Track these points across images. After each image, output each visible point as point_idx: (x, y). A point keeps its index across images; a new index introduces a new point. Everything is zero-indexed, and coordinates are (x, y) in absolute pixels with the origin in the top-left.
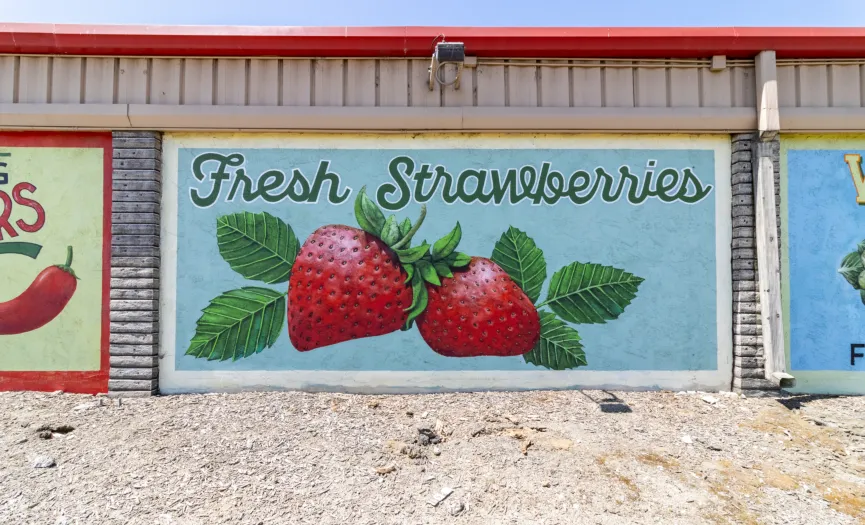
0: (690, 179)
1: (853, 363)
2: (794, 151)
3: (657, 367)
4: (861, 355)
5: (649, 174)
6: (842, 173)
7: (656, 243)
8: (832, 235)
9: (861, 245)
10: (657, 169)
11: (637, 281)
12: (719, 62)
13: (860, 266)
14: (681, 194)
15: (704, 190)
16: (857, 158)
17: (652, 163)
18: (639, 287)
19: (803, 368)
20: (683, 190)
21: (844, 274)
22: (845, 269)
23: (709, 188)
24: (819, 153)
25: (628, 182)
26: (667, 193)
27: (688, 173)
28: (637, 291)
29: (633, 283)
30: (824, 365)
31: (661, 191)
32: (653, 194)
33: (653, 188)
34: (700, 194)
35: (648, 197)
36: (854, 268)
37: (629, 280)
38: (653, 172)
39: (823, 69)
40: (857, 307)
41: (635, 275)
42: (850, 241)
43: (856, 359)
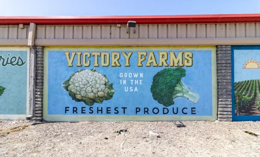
0: (20, 59)
1: (66, 112)
2: (50, 51)
3: (9, 113)
4: (68, 110)
5: (8, 58)
6: (64, 58)
7: (10, 78)
8: (60, 75)
9: (69, 78)
10: (10, 57)
11: (4, 89)
12: (21, 26)
13: (68, 84)
14: (17, 64)
15: (24, 62)
16: (68, 53)
17: (9, 55)
18: (4, 90)
19: (51, 114)
20: (18, 62)
21: (64, 87)
22: (64, 85)
23: (25, 62)
24: (57, 52)
25: (2, 60)
26: (13, 63)
27: (19, 58)
28: (4, 91)
29: (3, 89)
30: (57, 113)
31: (11, 63)
32: (9, 64)
33: (9, 62)
34: (23, 64)
35: (8, 64)
36: (66, 85)
37: (1, 88)
38: (9, 57)
39: (53, 28)
40: (68, 96)
41: (3, 87)
42: (66, 77)
43: (67, 111)
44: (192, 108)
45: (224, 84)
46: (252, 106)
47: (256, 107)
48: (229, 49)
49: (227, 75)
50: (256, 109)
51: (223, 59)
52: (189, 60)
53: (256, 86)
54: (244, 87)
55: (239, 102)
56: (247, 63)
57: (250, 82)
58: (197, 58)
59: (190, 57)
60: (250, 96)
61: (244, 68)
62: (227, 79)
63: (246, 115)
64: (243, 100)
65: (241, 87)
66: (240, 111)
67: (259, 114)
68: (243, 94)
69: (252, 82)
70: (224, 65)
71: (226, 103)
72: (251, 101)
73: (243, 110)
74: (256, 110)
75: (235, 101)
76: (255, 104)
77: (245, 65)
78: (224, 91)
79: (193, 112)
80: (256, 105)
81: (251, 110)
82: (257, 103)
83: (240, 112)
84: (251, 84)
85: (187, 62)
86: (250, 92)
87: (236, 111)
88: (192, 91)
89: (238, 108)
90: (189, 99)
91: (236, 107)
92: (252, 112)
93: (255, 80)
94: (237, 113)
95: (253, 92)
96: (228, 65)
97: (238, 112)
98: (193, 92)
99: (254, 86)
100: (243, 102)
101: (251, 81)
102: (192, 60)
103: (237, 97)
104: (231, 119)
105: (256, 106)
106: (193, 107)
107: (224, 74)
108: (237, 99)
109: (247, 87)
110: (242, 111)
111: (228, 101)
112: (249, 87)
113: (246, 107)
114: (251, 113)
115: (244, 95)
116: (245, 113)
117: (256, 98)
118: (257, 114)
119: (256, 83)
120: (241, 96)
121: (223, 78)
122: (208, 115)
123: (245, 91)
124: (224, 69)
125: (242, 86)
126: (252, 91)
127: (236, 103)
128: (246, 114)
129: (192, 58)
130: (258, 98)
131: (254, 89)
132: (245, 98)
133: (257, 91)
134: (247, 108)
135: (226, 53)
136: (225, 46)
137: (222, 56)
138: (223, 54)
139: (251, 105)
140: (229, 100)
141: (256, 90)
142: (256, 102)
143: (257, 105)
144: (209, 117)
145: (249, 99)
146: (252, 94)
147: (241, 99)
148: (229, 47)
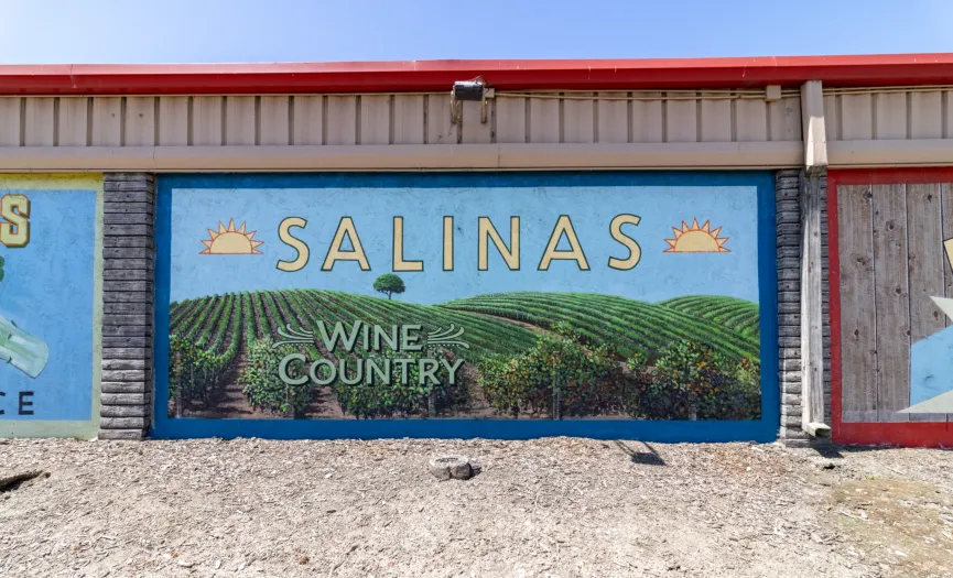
44: (22, 394)
45: (121, 307)
46: (228, 387)
47: (241, 390)
48: (137, 186)
49: (130, 278)
50: (240, 395)
51: (116, 222)
52: (16, 224)
53: (243, 316)
54: (201, 319)
55: (186, 373)
56: (214, 235)
57: (222, 300)
58: (45, 218)
59: (22, 215)
60: (221, 350)
61: (207, 252)
62: (129, 292)
63: (208, 418)
64: (197, 364)
65: (191, 318)
66: (186, 404)
67: (250, 413)
68: (197, 343)
69: (230, 302)
70: (121, 241)
71: (124, 375)
72: (224, 370)
73: (197, 399)
74: (241, 399)
75: (170, 370)
76: (239, 379)
77: (209, 244)
78: (118, 334)
79: (25, 408)
80: (241, 383)
81: (225, 398)
82: (244, 374)
83: (186, 407)
84: (228, 309)
85: (11, 231)
86: (224, 337)
87: (171, 402)
88: (26, 334)
89: (179, 393)
90: (13, 362)
91: (174, 389)
92: (226, 405)
93: (242, 296)
94: (175, 409)
95: (230, 336)
96: (135, 242)
97: (179, 407)
98: (28, 337)
99: (236, 316)
100: (198, 370)
101: (227, 296)
102: (28, 225)
103: (178, 355)
104: (140, 431)
105: (241, 386)
106: (24, 390)
107: (120, 273)
108: (179, 361)
109: (214, 319)
110: (193, 402)
111: (132, 368)
112: (219, 318)
113: (209, 388)
114: (223, 410)
115: (200, 347)
116: (202, 410)
117: (243, 356)
118: (244, 412)
119: (242, 305)
120: (191, 352)
121: (118, 288)
122: (75, 418)
123: (205, 333)
124: (119, 255)
125: (197, 316)
126: (228, 333)
127: (173, 375)
128: (206, 413)
129: (27, 216)
130: (247, 356)
131: (236, 324)
132: (206, 359)
133: (244, 334)
134: (212, 391)
135: (127, 199)
136: (126, 174)
137: (114, 211)
138: (117, 205)
139: (225, 382)
140: (135, 363)
141: (241, 328)
142: (241, 371)
143: (246, 383)
144: (79, 423)
145: (219, 361)
146: (229, 342)
147: (192, 360)
148: (137, 178)
